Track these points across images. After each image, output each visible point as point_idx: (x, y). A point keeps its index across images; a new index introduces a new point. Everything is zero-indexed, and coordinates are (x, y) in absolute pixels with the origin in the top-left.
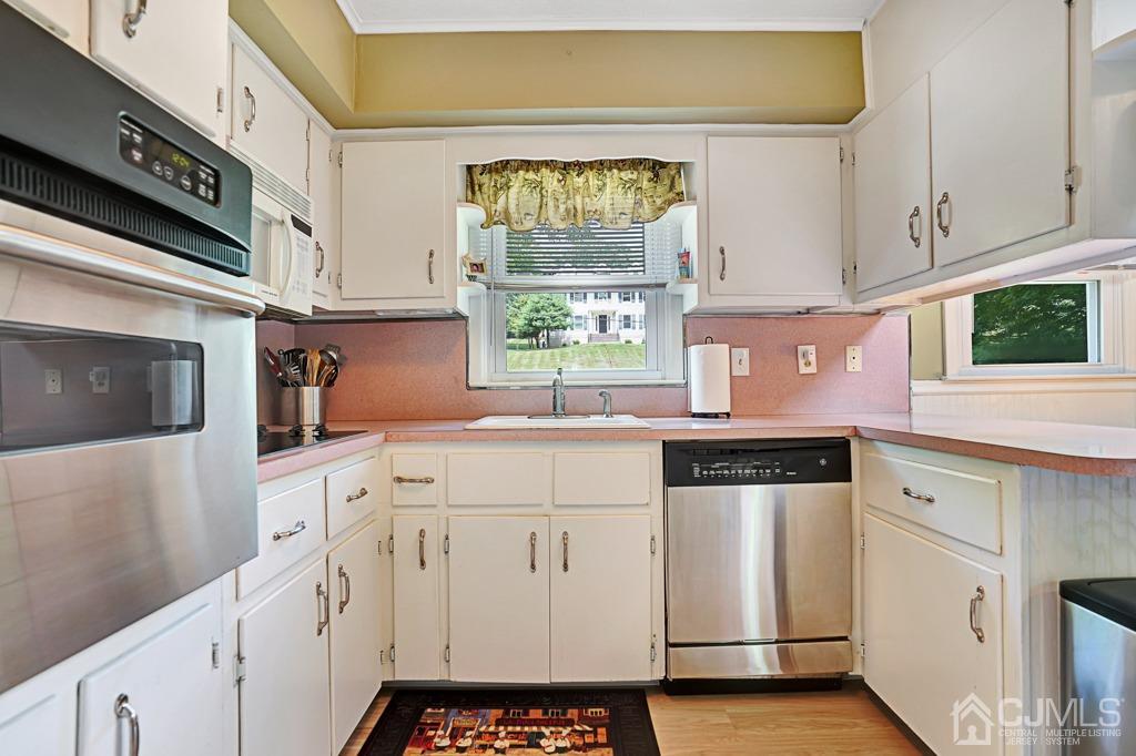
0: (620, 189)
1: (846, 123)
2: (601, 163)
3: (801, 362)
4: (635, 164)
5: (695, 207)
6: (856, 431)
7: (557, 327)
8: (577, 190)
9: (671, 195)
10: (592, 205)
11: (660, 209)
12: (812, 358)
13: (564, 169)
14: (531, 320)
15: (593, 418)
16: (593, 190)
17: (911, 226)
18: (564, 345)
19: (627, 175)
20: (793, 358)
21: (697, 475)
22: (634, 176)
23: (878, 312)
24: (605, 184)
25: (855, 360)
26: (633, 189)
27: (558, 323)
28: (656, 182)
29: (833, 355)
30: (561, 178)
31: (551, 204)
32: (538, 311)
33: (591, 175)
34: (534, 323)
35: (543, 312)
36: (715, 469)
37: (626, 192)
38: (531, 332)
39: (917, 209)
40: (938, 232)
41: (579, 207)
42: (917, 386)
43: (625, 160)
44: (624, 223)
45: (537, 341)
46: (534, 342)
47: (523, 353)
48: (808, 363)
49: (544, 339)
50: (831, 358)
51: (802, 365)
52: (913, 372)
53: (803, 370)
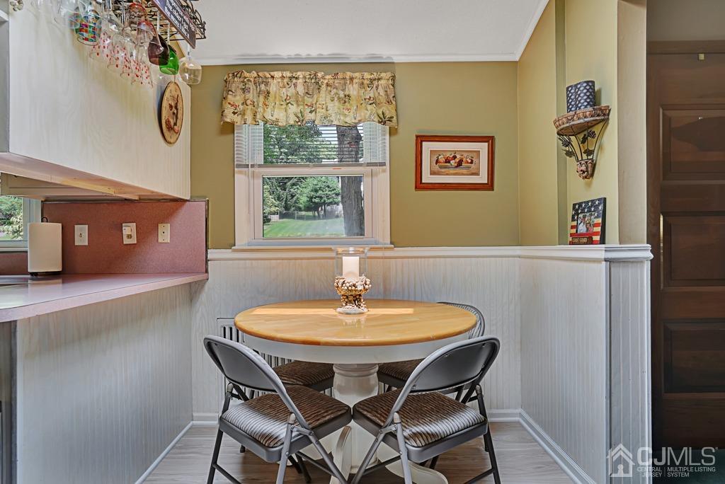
3: (125, 235)
7: (331, 203)
12: (134, 233)
14: (311, 198)
18: (336, 217)
20: (119, 233)
25: (165, 234)
27: (331, 200)
29: (149, 231)
32: (316, 191)
34: (313, 200)
35: (320, 192)
38: (313, 206)
42: (213, 253)
45: (318, 213)
46: (316, 214)
47: (309, 222)
48: (129, 237)
49: (323, 212)
50: (147, 232)
51: (125, 237)
52: (209, 243)
53: (126, 241)
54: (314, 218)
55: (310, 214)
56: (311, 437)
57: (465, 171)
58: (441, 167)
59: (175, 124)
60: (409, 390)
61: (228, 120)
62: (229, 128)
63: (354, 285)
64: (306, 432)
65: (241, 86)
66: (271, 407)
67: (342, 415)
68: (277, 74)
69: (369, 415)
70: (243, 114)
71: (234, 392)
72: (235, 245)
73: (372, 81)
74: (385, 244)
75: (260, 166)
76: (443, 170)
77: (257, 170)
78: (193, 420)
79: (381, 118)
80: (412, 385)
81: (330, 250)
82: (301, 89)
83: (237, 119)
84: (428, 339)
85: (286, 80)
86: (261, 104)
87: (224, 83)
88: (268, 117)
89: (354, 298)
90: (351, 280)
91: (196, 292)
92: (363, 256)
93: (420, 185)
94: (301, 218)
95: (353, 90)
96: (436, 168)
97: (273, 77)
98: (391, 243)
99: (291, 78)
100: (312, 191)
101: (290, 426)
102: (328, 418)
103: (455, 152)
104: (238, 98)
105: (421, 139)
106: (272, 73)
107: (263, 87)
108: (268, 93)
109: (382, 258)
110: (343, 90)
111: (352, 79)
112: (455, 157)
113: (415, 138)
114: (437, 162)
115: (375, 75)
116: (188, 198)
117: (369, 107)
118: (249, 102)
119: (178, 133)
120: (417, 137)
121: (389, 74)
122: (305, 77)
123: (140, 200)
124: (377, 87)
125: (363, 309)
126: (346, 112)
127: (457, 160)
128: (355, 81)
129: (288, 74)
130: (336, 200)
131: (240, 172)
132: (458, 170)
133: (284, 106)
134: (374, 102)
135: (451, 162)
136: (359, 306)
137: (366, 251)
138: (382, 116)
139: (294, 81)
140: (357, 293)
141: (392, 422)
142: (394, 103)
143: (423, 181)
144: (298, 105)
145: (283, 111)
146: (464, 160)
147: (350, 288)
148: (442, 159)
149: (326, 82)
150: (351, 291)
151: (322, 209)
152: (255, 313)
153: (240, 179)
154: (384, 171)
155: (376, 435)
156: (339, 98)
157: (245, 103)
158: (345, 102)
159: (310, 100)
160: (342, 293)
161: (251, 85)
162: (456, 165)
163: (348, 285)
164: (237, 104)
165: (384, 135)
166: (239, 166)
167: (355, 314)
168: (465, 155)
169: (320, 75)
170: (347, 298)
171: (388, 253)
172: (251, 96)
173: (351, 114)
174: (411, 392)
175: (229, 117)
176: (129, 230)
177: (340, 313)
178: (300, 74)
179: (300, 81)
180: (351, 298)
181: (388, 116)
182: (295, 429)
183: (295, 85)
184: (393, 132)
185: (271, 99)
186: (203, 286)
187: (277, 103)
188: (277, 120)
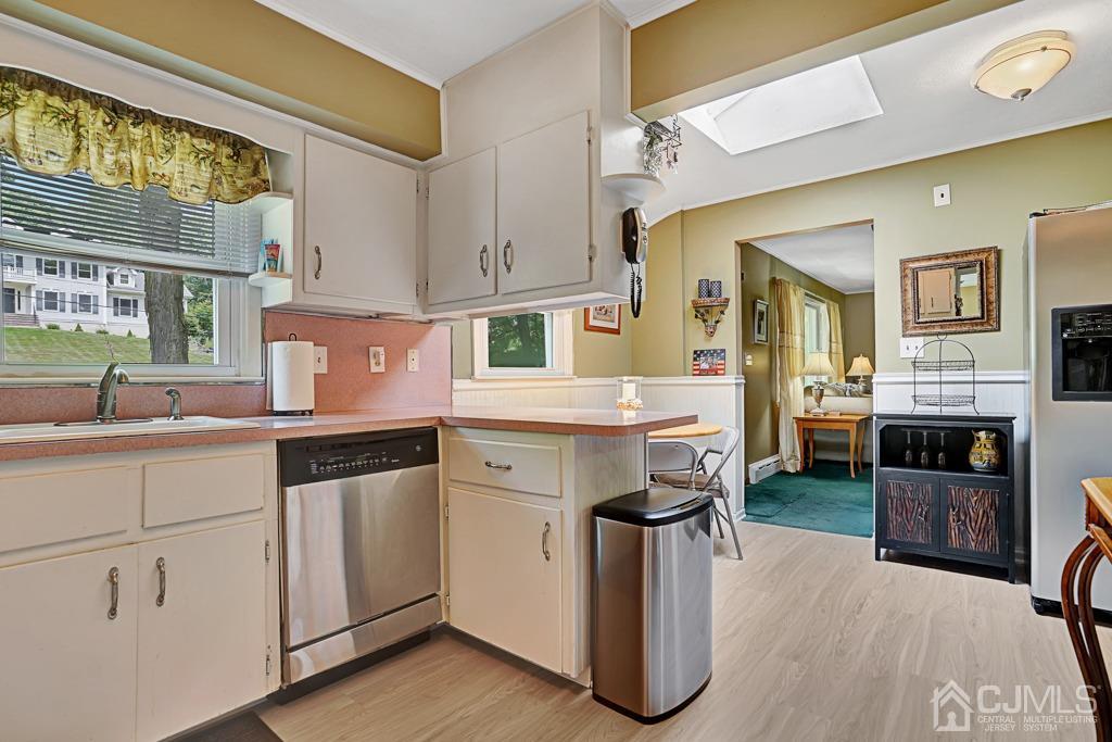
0: (192, 158)
1: (423, 160)
2: (168, 120)
3: (373, 361)
4: (214, 135)
5: (291, 202)
6: (441, 421)
8: (132, 142)
9: (255, 180)
10: (157, 167)
11: (244, 192)
12: (382, 358)
13: (114, 110)
15: (156, 421)
16: (159, 150)
17: (481, 258)
19: (202, 144)
20: (365, 358)
21: (314, 472)
22: (211, 147)
23: (431, 321)
24: (173, 147)
25: (414, 360)
26: (208, 162)
28: (237, 161)
29: (396, 357)
30: (108, 120)
31: (93, 149)
33: (155, 130)
36: (331, 464)
37: (199, 163)
39: (485, 247)
40: (502, 268)
41: (137, 164)
42: (458, 384)
43: (200, 126)
44: (196, 197)
48: (378, 363)
50: (396, 359)
51: (373, 364)
52: (453, 373)
53: (374, 370)
93: (587, 326)
96: (595, 314)
143: (590, 324)
162: (604, 313)
171: (572, 383)
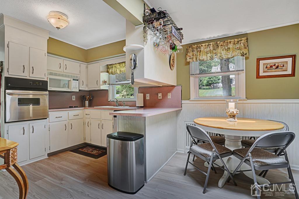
7: (216, 83)
14: (208, 81)
18: (219, 88)
25: (169, 96)
32: (210, 79)
34: (209, 82)
35: (212, 79)
38: (209, 84)
42: (183, 102)
45: (211, 87)
46: (210, 87)
47: (207, 90)
48: (160, 97)
49: (213, 86)
50: (165, 95)
51: (159, 97)
52: (182, 98)
53: (159, 98)
54: (209, 89)
55: (208, 87)
56: (219, 157)
57: (280, 70)
58: (268, 69)
59: (173, 64)
60: (255, 146)
61: (188, 61)
62: (189, 63)
63: (233, 112)
64: (218, 155)
65: (192, 50)
66: (205, 147)
67: (229, 152)
68: (203, 45)
69: (239, 154)
70: (193, 58)
71: (194, 142)
72: (190, 99)
73: (238, 42)
74: (244, 98)
75: (198, 74)
76: (269, 70)
77: (197, 75)
78: (177, 151)
79: (242, 54)
80: (256, 145)
81: (224, 100)
82: (212, 48)
83: (191, 60)
84: (263, 130)
85: (206, 46)
86: (198, 55)
87: (186, 50)
88: (201, 58)
89: (233, 116)
90: (231, 110)
91: (178, 113)
92: (236, 102)
93: (258, 76)
94: (204, 89)
95: (231, 46)
96: (266, 70)
97: (202, 46)
98: (246, 98)
99: (208, 45)
100: (208, 79)
101: (213, 152)
102: (224, 152)
103: (275, 63)
104: (191, 54)
105: (259, 60)
106: (202, 45)
107: (199, 49)
108: (201, 51)
109: (242, 103)
110: (227, 46)
111: (230, 42)
112: (275, 65)
113: (256, 59)
114: (266, 67)
115: (240, 39)
116: (176, 85)
117: (237, 51)
118: (194, 55)
119: (174, 67)
120: (257, 59)
121: (245, 38)
122: (213, 44)
123: (163, 86)
124: (240, 44)
125: (236, 120)
126: (228, 54)
127: (276, 66)
128: (231, 43)
129: (207, 44)
130: (218, 82)
131: (191, 77)
132: (276, 70)
133: (206, 55)
134: (239, 49)
135: (273, 67)
136: (235, 119)
137: (237, 101)
138: (242, 53)
139: (209, 46)
140: (234, 115)
141: (248, 156)
142: (247, 48)
143: (260, 75)
144: (211, 54)
145: (206, 56)
146: (280, 65)
147: (231, 113)
148: (268, 66)
149: (221, 44)
150: (232, 114)
151: (212, 85)
152: (199, 119)
153: (192, 79)
154: (243, 73)
155: (242, 160)
156: (225, 49)
157: (193, 55)
158: (228, 50)
159: (215, 51)
160: (229, 114)
161: (195, 49)
162: (275, 68)
163: (231, 112)
164: (190, 56)
165: (243, 60)
166: (191, 75)
167: (233, 121)
168: (280, 64)
169: (218, 43)
170: (230, 116)
171: (245, 102)
172: (195, 53)
173: (230, 54)
174: (255, 147)
175: (188, 60)
176: (160, 95)
177: (228, 121)
178: (211, 43)
179: (211, 45)
180: (232, 116)
181: (245, 53)
182: (214, 153)
183: (210, 47)
184: (247, 58)
185: (201, 53)
186: (181, 111)
187: (204, 54)
188: (204, 59)
